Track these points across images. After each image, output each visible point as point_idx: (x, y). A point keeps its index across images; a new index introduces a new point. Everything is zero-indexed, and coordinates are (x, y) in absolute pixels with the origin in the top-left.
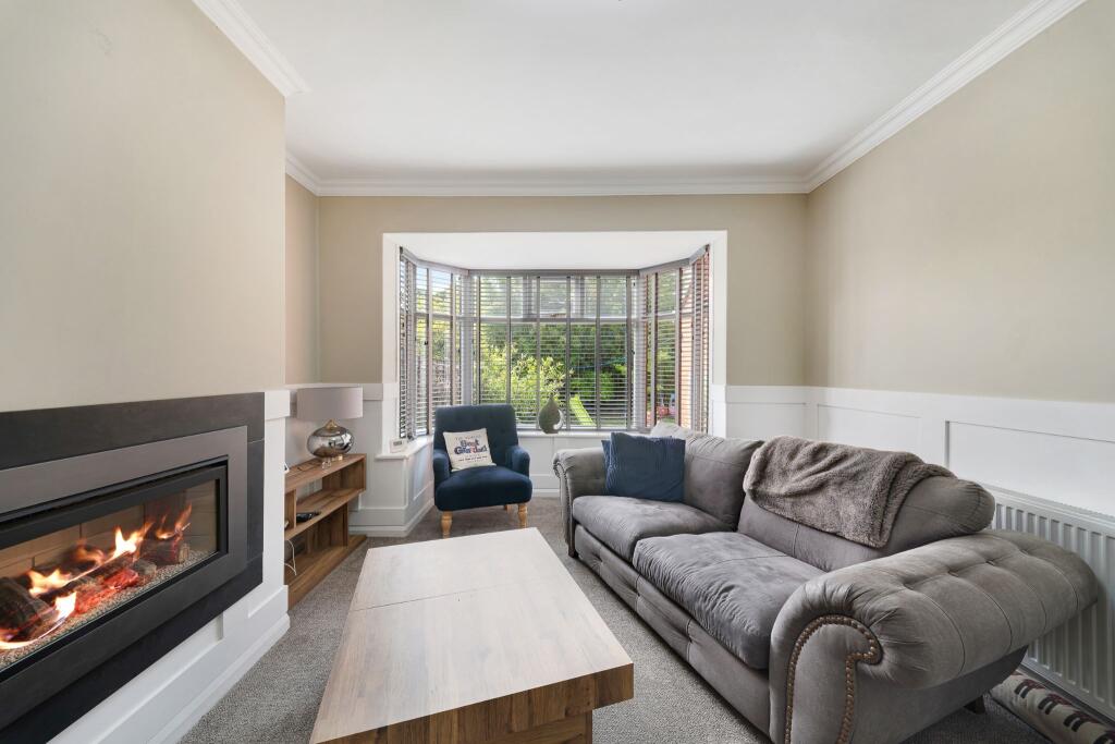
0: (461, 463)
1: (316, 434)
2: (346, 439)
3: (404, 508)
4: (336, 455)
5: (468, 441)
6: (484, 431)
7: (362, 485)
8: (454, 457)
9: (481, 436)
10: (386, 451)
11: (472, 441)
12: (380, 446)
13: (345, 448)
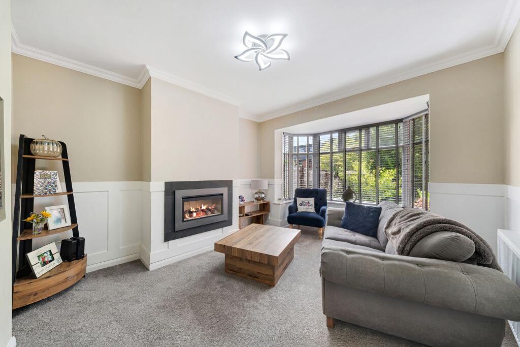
0: (301, 209)
1: (256, 193)
2: (263, 196)
3: (280, 221)
4: (260, 200)
5: (305, 201)
6: (314, 198)
7: (268, 210)
8: (299, 207)
9: (312, 201)
10: (276, 201)
11: (307, 202)
12: (274, 200)
13: (263, 198)
